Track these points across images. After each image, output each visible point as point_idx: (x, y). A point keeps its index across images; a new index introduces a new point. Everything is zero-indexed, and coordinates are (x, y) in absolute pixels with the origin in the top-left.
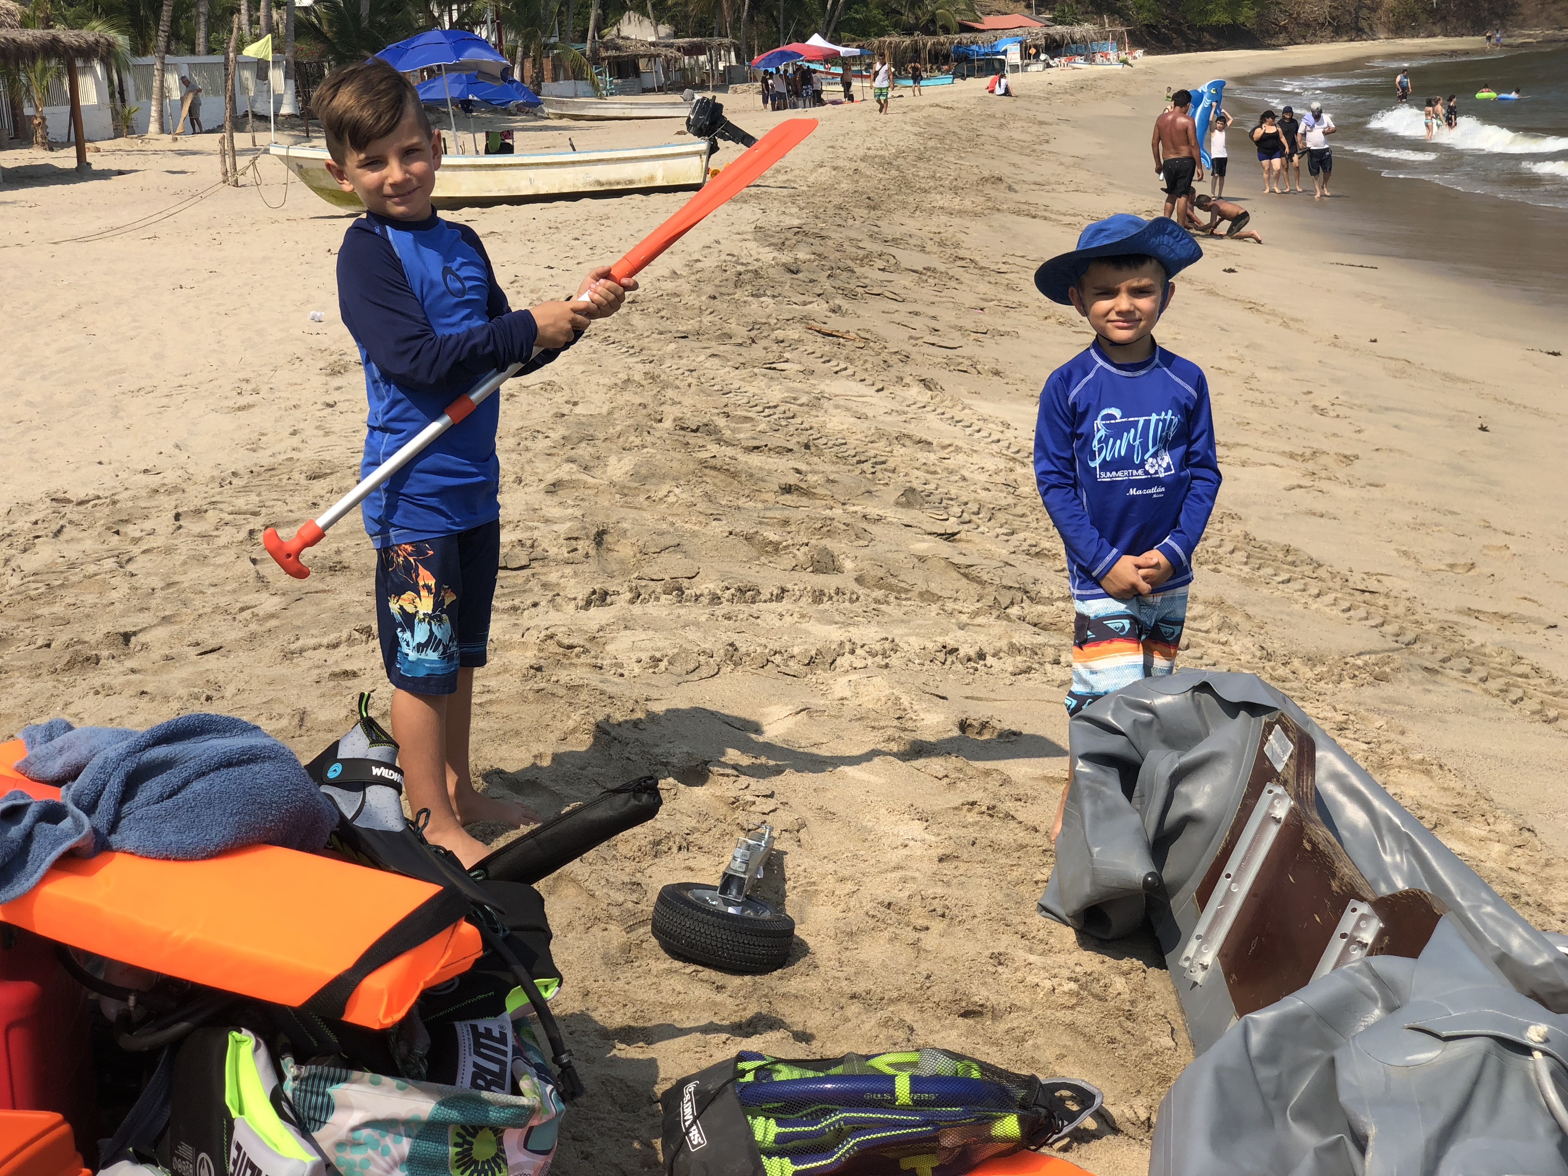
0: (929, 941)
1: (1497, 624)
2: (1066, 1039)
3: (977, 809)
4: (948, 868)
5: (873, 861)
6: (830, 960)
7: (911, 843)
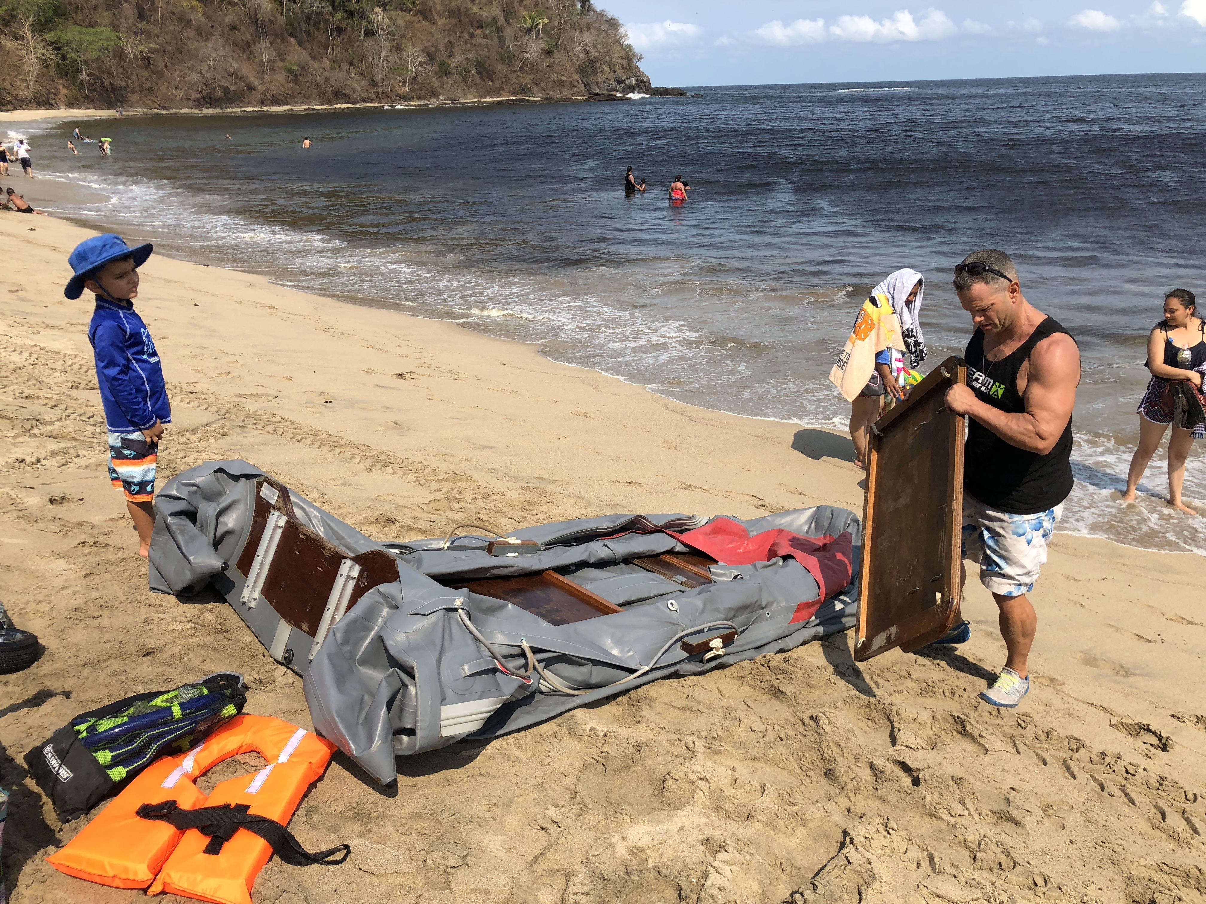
0: (105, 622)
1: (254, 400)
2: (203, 652)
3: (87, 545)
4: (93, 581)
5: (50, 588)
6: (58, 648)
7: (64, 572)
